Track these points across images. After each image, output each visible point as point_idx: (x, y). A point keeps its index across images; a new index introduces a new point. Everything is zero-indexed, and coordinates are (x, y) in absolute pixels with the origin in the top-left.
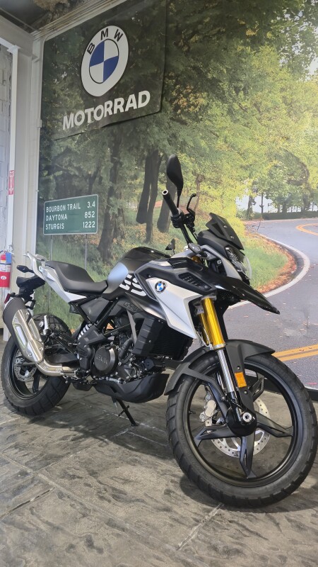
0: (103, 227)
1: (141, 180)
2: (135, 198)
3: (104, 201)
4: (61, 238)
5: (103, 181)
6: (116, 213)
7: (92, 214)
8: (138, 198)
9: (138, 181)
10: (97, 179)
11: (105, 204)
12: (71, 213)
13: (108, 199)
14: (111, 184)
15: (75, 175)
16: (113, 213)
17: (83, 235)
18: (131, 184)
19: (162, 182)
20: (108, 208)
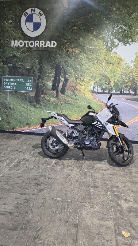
0: (36, 90)
1: (53, 74)
2: (51, 81)
3: (36, 80)
4: (14, 93)
5: (35, 72)
6: (42, 85)
7: (30, 85)
8: (52, 81)
9: (52, 75)
10: (32, 71)
11: (37, 81)
12: (18, 83)
13: (38, 80)
14: (39, 74)
15: (20, 67)
16: (41, 86)
17: (26, 92)
18: (49, 75)
19: (62, 77)
20: (38, 83)
